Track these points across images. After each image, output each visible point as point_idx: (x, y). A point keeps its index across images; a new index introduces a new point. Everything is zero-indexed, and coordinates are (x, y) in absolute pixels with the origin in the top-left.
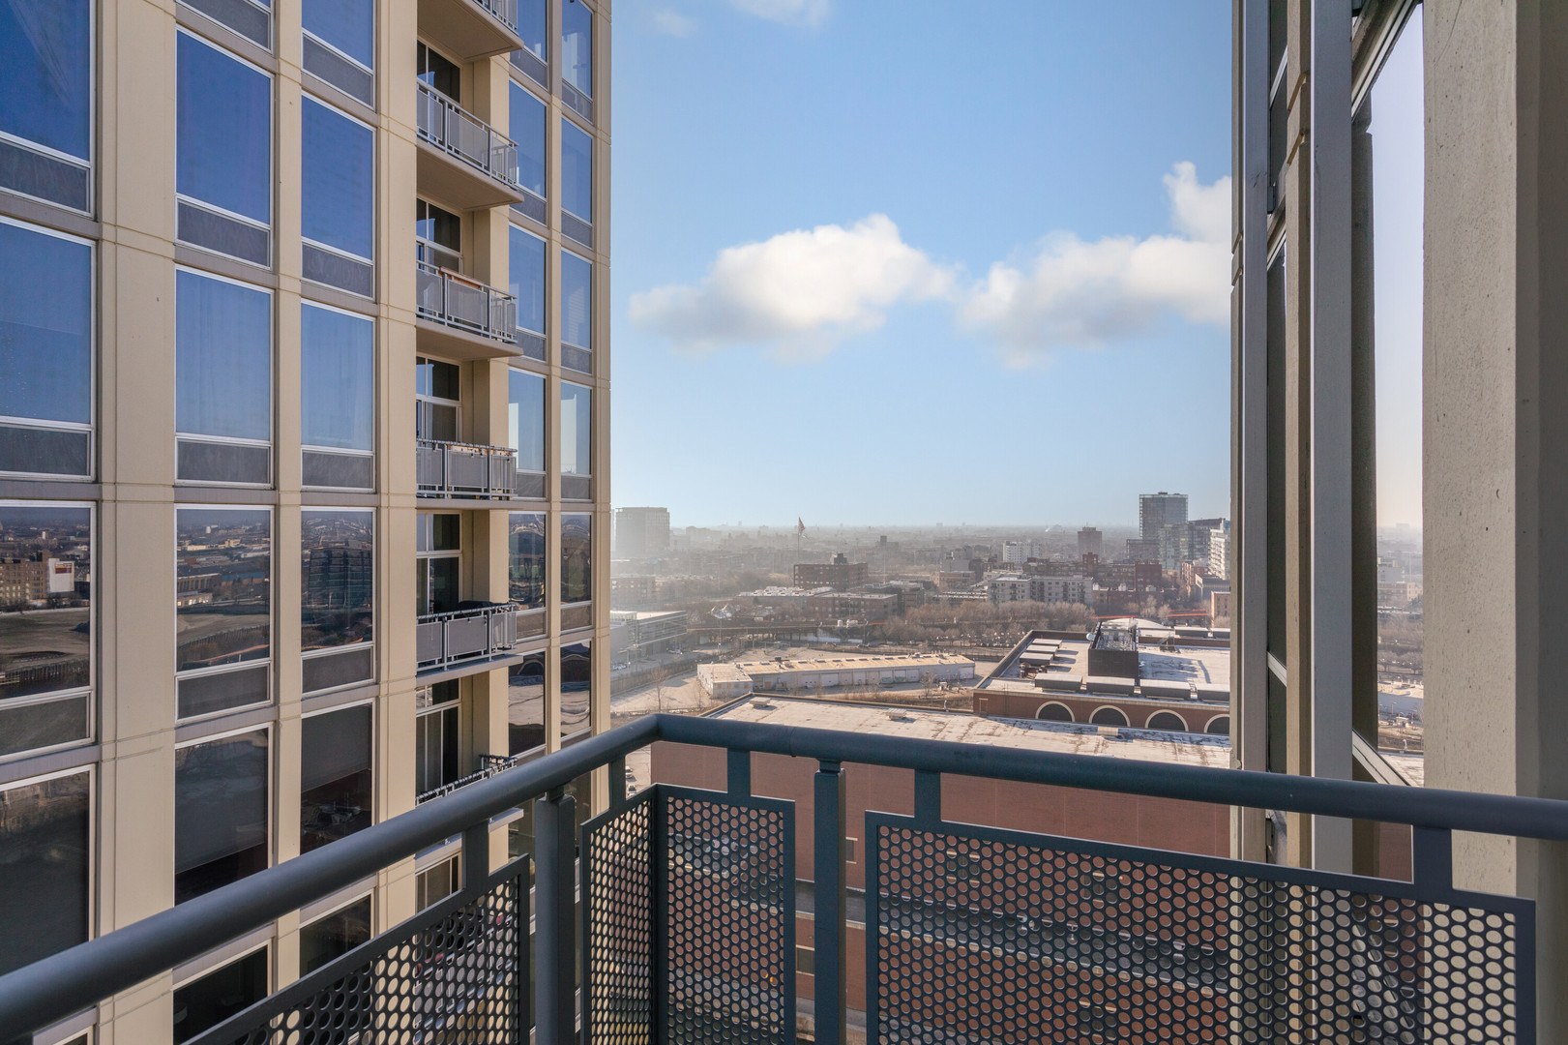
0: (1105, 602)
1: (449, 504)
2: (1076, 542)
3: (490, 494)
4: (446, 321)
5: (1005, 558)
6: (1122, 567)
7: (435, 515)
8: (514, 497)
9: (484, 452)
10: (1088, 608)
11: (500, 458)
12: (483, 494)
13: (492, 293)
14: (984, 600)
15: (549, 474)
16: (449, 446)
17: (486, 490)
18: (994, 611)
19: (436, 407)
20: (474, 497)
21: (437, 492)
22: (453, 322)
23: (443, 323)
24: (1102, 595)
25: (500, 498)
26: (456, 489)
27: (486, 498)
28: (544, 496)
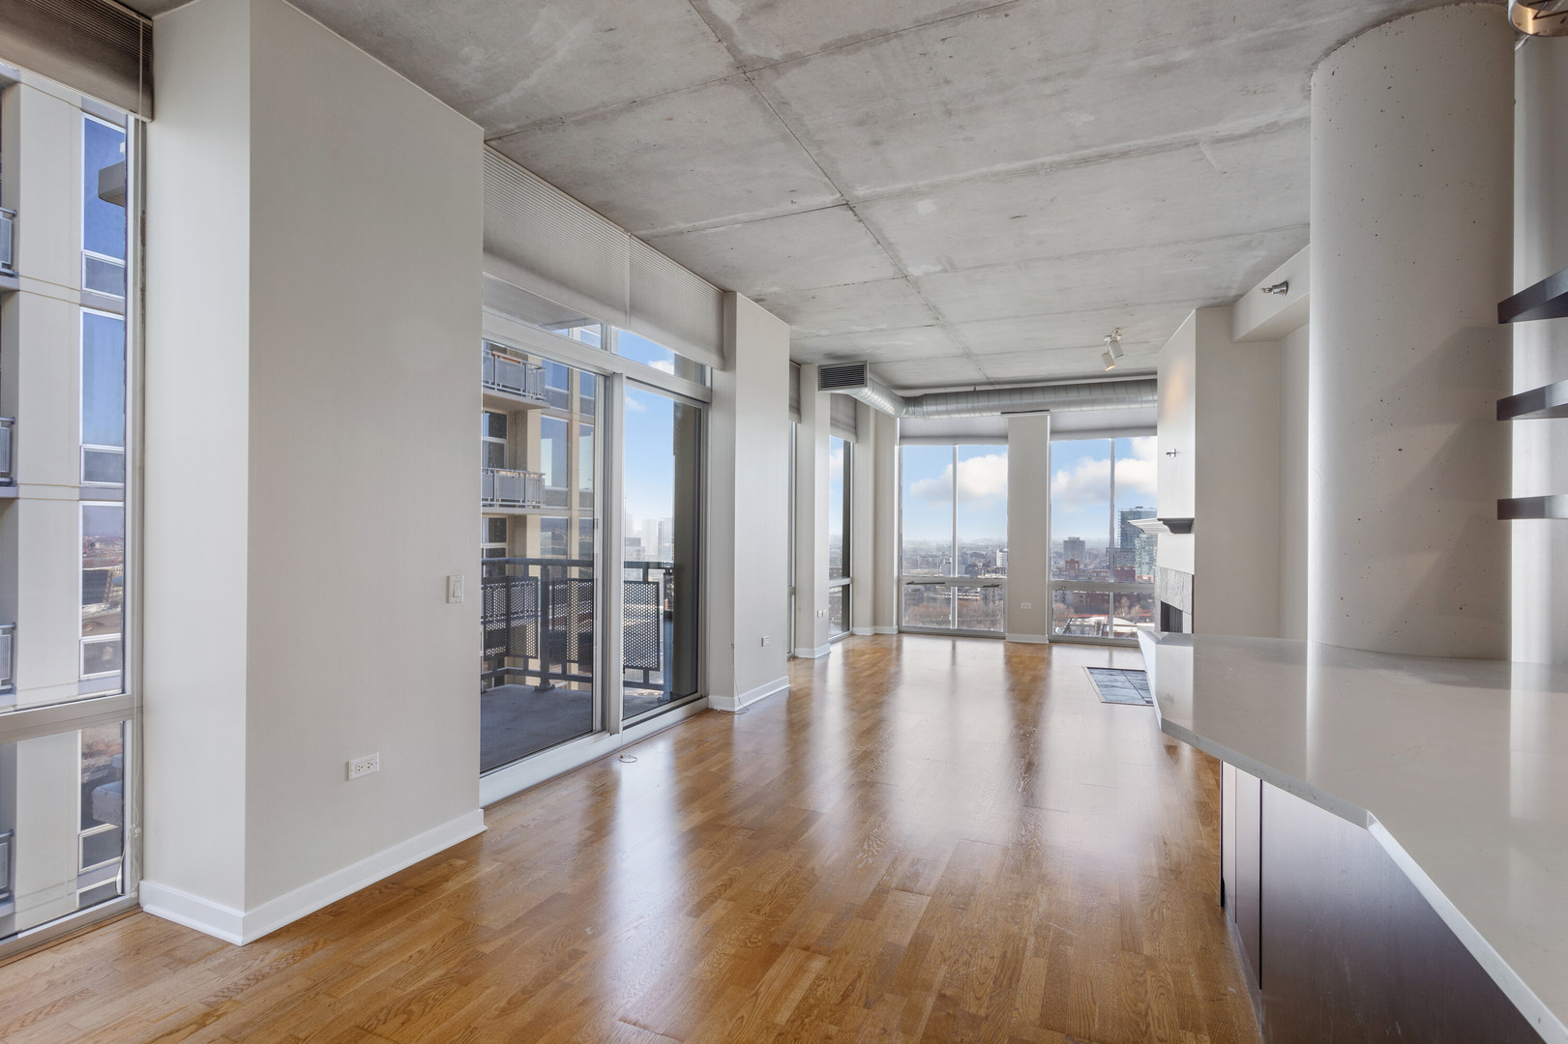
0: (1085, 603)
1: (498, 511)
2: (1062, 551)
3: (527, 504)
4: (496, 387)
5: (999, 564)
6: (1101, 572)
7: (490, 519)
8: (543, 506)
9: (522, 475)
10: (1068, 608)
11: (533, 479)
12: (521, 504)
13: (528, 366)
14: (977, 600)
15: (571, 490)
16: (498, 471)
17: (524, 502)
18: (985, 609)
19: (490, 443)
20: (514, 506)
21: (489, 502)
22: (500, 388)
23: (494, 389)
24: (1081, 597)
25: (534, 507)
26: (502, 500)
27: (524, 507)
28: (566, 506)
